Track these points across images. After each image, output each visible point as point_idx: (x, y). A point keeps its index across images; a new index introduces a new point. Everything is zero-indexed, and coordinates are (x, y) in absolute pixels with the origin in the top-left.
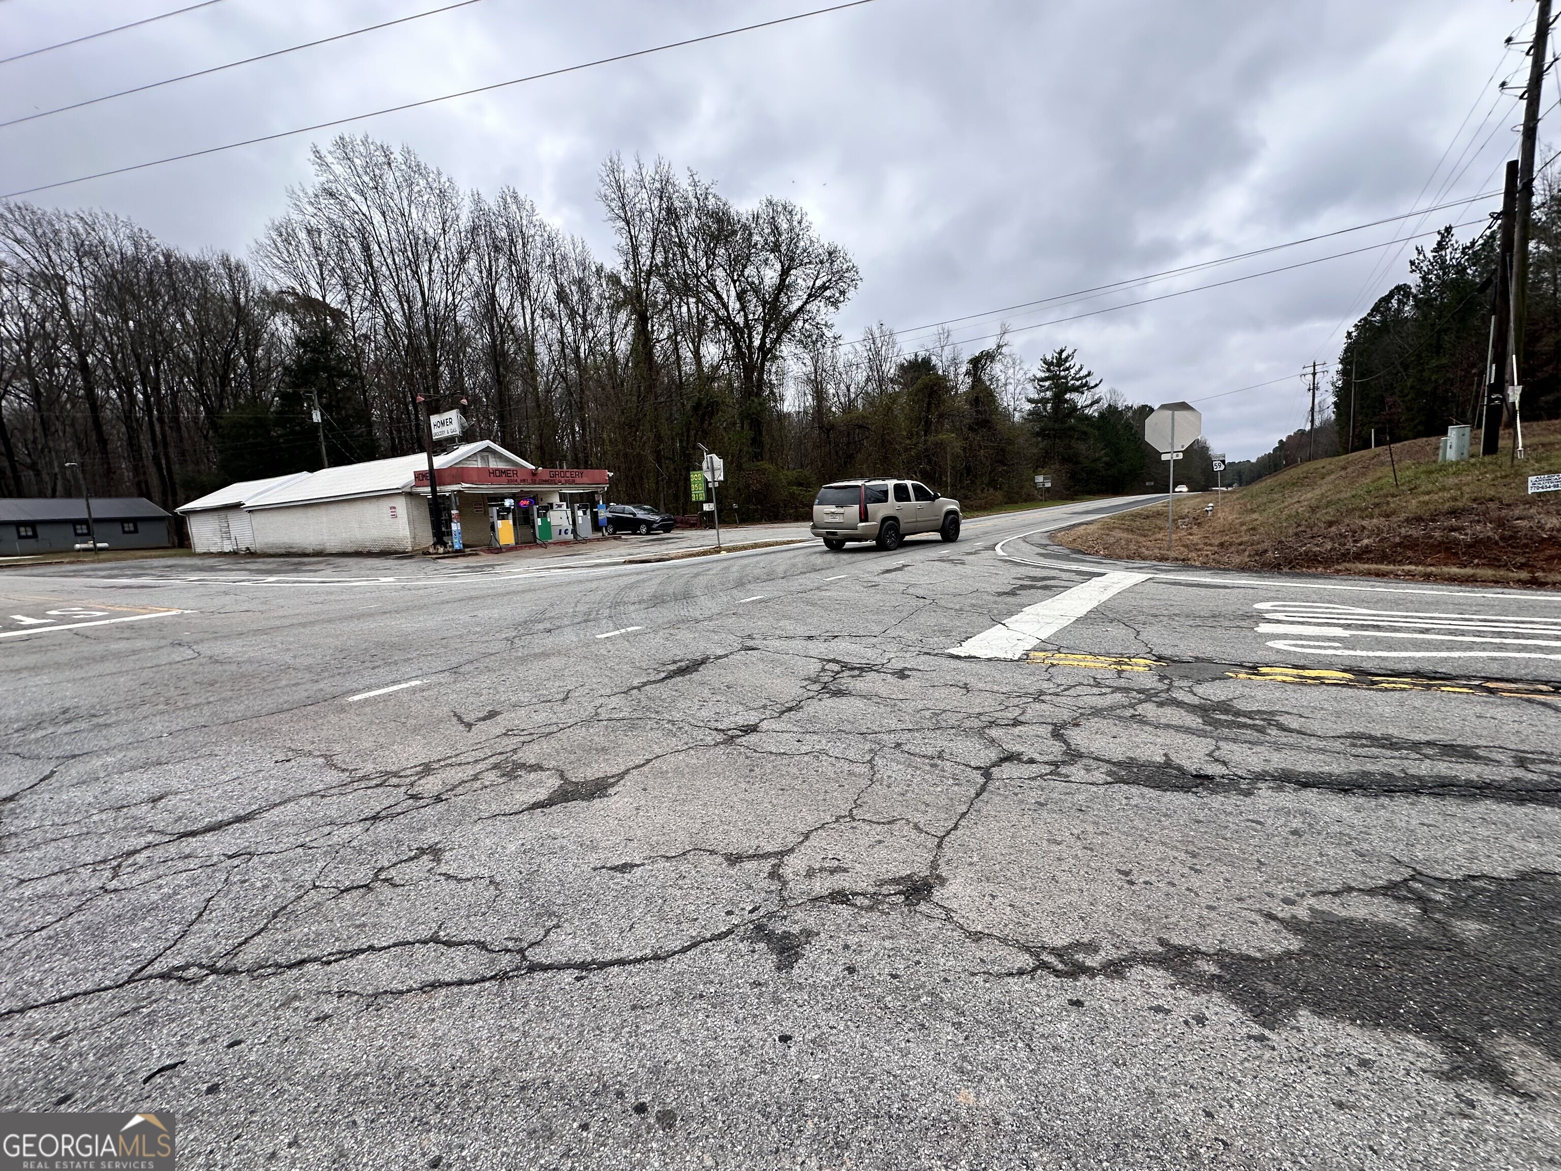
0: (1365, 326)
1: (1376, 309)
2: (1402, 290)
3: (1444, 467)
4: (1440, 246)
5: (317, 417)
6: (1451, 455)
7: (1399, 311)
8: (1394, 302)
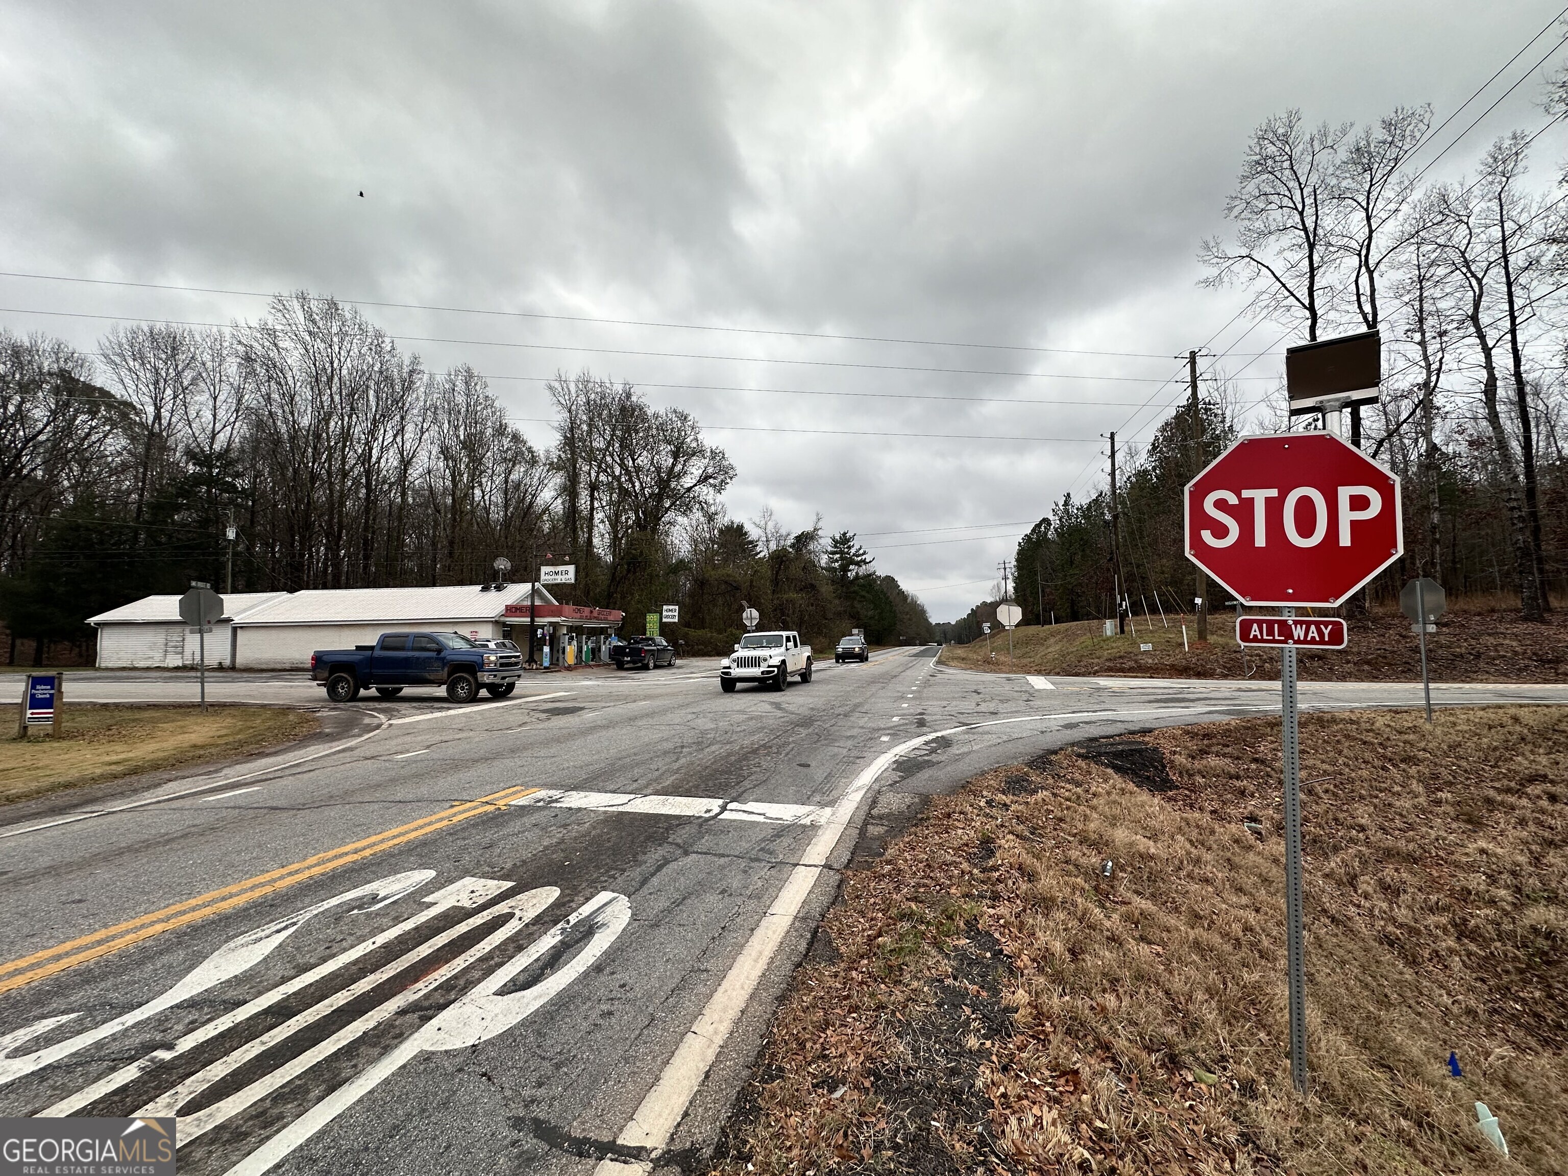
0: (1028, 538)
1: (1033, 530)
2: (1046, 521)
3: (1108, 639)
4: (1066, 504)
5: (231, 534)
6: (1109, 633)
7: (1046, 533)
8: (1043, 529)
